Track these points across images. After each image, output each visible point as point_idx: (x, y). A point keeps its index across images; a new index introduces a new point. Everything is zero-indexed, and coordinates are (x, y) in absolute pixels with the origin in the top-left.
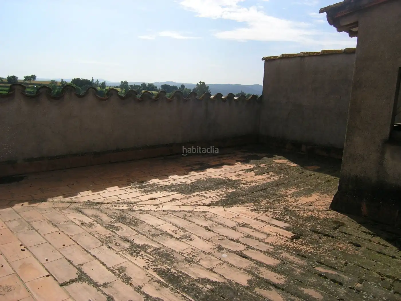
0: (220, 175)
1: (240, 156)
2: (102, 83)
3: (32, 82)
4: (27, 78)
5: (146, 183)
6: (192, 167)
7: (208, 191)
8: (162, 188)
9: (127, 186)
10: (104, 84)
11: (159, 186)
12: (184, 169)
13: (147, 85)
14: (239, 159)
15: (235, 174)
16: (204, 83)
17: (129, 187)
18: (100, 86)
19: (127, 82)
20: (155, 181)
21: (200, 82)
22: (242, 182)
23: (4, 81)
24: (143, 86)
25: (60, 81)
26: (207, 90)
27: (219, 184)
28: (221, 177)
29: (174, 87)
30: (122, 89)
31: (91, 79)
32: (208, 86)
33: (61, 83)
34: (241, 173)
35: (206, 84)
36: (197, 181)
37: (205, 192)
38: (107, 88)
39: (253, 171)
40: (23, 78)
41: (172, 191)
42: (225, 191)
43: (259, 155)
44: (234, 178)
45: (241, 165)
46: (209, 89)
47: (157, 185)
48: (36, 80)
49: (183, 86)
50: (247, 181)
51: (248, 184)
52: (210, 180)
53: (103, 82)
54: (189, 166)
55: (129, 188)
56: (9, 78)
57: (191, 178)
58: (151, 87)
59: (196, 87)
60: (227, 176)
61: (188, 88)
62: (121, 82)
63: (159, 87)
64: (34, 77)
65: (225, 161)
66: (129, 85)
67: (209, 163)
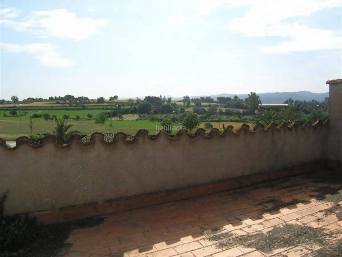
0: (297, 220)
1: (313, 188)
2: (169, 99)
3: (115, 101)
4: (111, 99)
5: (219, 232)
6: (265, 206)
7: (289, 248)
8: (237, 241)
9: (201, 236)
10: (170, 100)
11: (234, 236)
12: (257, 209)
13: (205, 98)
14: (313, 194)
15: (314, 218)
16: (254, 94)
17: (203, 237)
18: (167, 101)
19: (188, 97)
20: (228, 228)
21: (251, 93)
22: (326, 232)
23: (95, 101)
24: (202, 99)
25: (136, 99)
26: (258, 100)
27: (300, 235)
28: (300, 224)
29: (229, 99)
30: (184, 103)
31: (159, 96)
32: (259, 95)
33: (137, 101)
34: (320, 215)
35: (256, 94)
36: (273, 230)
37: (285, 249)
38: (172, 103)
39: (334, 214)
40: (109, 99)
41: (249, 246)
42: (310, 248)
43: (333, 186)
44: (315, 225)
45: (317, 204)
46: (260, 98)
47: (232, 235)
48: (118, 99)
49: (236, 97)
50: (331, 230)
51: (334, 236)
52: (288, 228)
53: (169, 97)
54: (260, 204)
55: (203, 239)
56: (98, 99)
57: (266, 224)
58: (209, 100)
59: (248, 97)
60: (305, 221)
61: (241, 99)
62: (183, 97)
63: (215, 100)
64: (116, 97)
65: (299, 197)
66: (190, 99)
67: (281, 200)
